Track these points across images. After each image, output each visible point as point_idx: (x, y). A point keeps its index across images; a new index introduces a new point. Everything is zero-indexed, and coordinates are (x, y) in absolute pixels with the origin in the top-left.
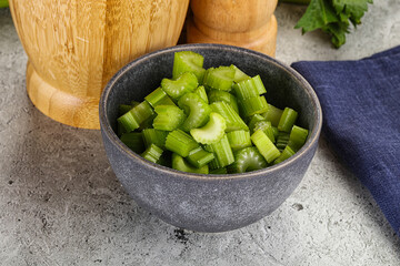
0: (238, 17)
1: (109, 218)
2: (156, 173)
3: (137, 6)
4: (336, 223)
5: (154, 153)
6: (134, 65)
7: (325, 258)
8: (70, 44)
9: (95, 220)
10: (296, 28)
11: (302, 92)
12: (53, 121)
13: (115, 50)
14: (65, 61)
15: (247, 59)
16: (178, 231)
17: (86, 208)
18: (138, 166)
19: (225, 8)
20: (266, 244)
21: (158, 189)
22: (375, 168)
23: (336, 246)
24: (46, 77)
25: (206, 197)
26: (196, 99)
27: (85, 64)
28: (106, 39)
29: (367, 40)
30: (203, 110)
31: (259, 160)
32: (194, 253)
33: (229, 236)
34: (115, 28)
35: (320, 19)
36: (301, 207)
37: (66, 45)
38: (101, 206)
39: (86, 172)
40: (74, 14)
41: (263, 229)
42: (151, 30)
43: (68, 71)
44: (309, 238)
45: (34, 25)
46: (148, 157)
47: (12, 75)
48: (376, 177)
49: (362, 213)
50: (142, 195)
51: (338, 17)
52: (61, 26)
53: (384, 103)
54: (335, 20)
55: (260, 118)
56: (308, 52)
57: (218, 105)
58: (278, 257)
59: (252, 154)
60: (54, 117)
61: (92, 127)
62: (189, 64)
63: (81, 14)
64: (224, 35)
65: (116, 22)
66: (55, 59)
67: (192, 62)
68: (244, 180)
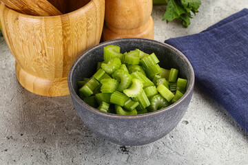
0: (133, 21)
1: (82, 146)
2: (110, 118)
3: (79, 24)
4: (209, 128)
5: (105, 107)
6: (81, 57)
7: (207, 149)
8: (44, 51)
9: (74, 148)
10: (163, 20)
11: (179, 58)
12: (36, 95)
13: (69, 51)
14: (41, 61)
15: (143, 44)
16: (122, 147)
17: (67, 142)
18: (98, 116)
19: (125, 16)
20: (173, 147)
21: (111, 126)
22: (225, 94)
23: (212, 141)
24: (30, 71)
25: (139, 127)
26: (123, 73)
27: (53, 61)
28: (64, 45)
29: (202, 20)
30: (128, 78)
31: (164, 101)
32: (134, 159)
33: (151, 145)
34: (68, 38)
35: (175, 13)
36: (187, 123)
37: (41, 52)
38: (76, 140)
39: (62, 121)
40: (44, 35)
41: (169, 138)
42: (88, 36)
43: (43, 66)
44: (195, 139)
45: (21, 44)
46: (102, 109)
47: (7, 72)
48: (226, 99)
49: (222, 120)
50: (102, 131)
51: (185, 10)
52: (37, 42)
53: (220, 56)
54: (184, 12)
55: (158, 77)
56: (170, 32)
57: (135, 74)
58: (181, 153)
59: (159, 98)
60: (37, 93)
61: (59, 95)
62: (113, 53)
63: (48, 34)
64: (125, 31)
65: (68, 35)
66: (35, 61)
67: (114, 51)
68: (159, 114)
